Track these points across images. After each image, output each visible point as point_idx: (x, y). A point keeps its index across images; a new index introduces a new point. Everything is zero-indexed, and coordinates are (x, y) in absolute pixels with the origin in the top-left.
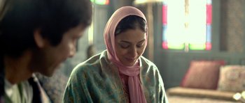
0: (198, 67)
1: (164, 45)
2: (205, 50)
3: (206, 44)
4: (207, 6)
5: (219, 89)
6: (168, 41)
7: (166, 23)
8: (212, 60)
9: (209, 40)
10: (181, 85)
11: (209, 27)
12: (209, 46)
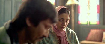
0: (93, 32)
1: (79, 22)
2: (97, 24)
3: (97, 22)
4: (97, 6)
5: (103, 41)
6: (81, 21)
7: (80, 13)
8: (100, 29)
9: (98, 20)
10: (86, 40)
11: (98, 15)
12: (98, 23)
